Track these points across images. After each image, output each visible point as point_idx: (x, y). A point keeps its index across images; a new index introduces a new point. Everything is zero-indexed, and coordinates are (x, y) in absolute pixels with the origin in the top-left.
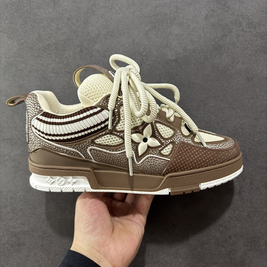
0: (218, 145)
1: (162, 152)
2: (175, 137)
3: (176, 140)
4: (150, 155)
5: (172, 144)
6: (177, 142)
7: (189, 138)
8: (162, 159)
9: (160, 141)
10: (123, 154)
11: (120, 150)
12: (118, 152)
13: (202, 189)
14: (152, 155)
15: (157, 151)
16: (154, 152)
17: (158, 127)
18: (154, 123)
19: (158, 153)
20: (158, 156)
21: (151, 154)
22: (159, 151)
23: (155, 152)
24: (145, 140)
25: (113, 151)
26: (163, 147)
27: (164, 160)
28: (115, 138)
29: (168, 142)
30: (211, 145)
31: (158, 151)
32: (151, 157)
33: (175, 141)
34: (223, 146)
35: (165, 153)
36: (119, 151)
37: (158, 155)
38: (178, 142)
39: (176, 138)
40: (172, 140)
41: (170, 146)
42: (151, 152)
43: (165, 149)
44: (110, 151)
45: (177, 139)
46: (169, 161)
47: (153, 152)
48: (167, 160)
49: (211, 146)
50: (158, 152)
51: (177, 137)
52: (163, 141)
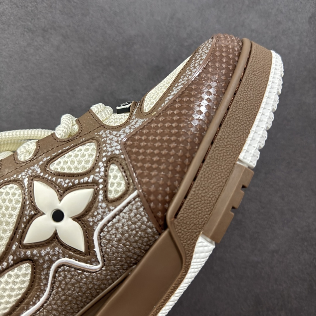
0: (187, 71)
1: (112, 196)
2: (105, 146)
3: (110, 149)
4: (97, 229)
5: (113, 163)
6: (116, 149)
7: (133, 120)
8: (124, 207)
9: (86, 185)
10: (57, 284)
11: (44, 282)
12: (48, 289)
13: (254, 164)
14: (101, 224)
15: (101, 206)
16: (98, 214)
17: (57, 169)
18: (41, 173)
19: (105, 208)
20: (112, 210)
21: (96, 223)
22: (103, 201)
23: (100, 211)
24: (58, 216)
25: (38, 298)
26: (101, 186)
27: (129, 203)
28: (10, 276)
29: (100, 168)
30: (176, 85)
31: (100, 204)
32: (102, 230)
33: (109, 154)
34: (198, 61)
35: (117, 191)
36: (46, 285)
37: (110, 210)
38: (119, 147)
39: (108, 146)
40: (103, 157)
41: (114, 170)
42: (93, 221)
43: (109, 185)
44: (34, 304)
45: (111, 147)
46: (138, 196)
47: (95, 216)
48: (134, 199)
49: (178, 86)
50: (104, 205)
51: (108, 144)
52: (89, 178)
